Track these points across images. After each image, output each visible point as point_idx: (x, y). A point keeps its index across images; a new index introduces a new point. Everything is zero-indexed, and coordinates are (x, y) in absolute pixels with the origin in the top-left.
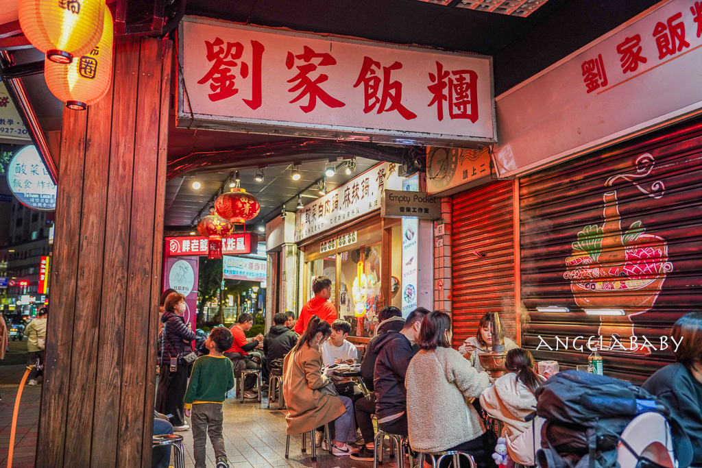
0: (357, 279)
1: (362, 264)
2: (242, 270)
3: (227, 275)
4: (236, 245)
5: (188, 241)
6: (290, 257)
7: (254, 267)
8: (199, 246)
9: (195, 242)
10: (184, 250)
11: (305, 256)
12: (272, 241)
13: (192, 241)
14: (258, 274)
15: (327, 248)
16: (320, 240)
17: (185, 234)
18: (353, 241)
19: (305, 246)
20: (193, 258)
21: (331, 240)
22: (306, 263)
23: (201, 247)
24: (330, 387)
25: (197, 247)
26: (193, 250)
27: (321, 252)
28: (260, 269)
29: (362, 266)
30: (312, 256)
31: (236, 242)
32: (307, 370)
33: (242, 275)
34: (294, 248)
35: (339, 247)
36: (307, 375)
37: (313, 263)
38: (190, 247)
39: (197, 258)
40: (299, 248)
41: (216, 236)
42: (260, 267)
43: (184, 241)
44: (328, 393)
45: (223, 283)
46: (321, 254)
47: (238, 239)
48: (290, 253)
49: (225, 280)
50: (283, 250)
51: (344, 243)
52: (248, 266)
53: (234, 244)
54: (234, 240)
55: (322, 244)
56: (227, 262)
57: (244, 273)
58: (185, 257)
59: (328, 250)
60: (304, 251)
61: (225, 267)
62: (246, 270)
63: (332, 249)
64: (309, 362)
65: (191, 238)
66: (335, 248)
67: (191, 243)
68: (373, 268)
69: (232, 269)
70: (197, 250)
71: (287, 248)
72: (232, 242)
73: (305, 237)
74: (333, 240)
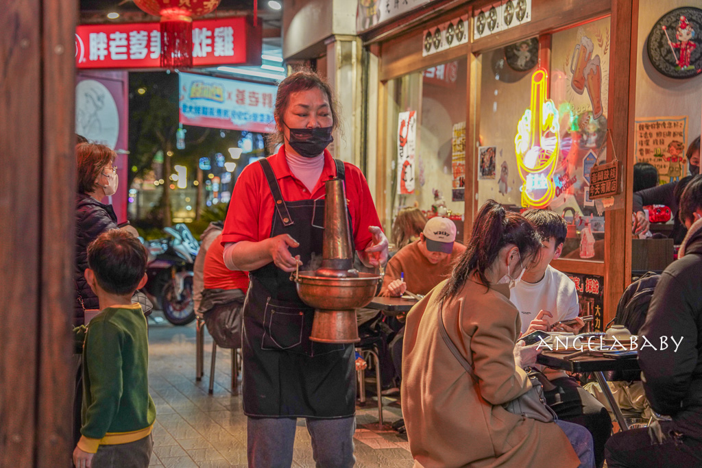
0: (529, 114)
1: (545, 76)
2: (222, 107)
3: (189, 117)
4: (212, 45)
5: (103, 36)
6: (347, 68)
7: (247, 101)
8: (128, 47)
9: (119, 38)
10: (93, 57)
11: (380, 66)
12: (298, 34)
13: (112, 36)
14: (255, 116)
15: (444, 42)
16: (424, 24)
17: (94, 20)
18: (520, 18)
19: (380, 43)
20: (115, 75)
21: (455, 21)
22: (384, 82)
23: (134, 49)
24: (536, 399)
25: (124, 50)
26: (114, 57)
27: (425, 54)
28: (260, 105)
29: (543, 82)
30: (401, 66)
31: (212, 37)
32: (479, 349)
33: (222, 117)
34: (356, 47)
35: (477, 36)
36: (479, 365)
37: (399, 82)
38: (108, 48)
39: (122, 76)
40: (367, 48)
41: (177, 11)
42: (261, 100)
43: (93, 36)
44: (529, 413)
45: (181, 134)
46: (424, 59)
47: (217, 31)
48: (347, 58)
49: (185, 127)
50: (329, 53)
51: (493, 25)
52: (234, 97)
53: (209, 41)
54: (209, 33)
55: (429, 35)
56: (188, 87)
57: (226, 112)
58: (97, 74)
59: (445, 46)
60: (379, 54)
61: (185, 99)
62: (230, 105)
63: (455, 43)
64: (484, 327)
65: (108, 28)
66: (465, 41)
67: (109, 39)
68: (578, 85)
69: (201, 103)
70: (124, 57)
71: (338, 47)
72: (203, 37)
73: (384, 17)
74: (461, 22)
